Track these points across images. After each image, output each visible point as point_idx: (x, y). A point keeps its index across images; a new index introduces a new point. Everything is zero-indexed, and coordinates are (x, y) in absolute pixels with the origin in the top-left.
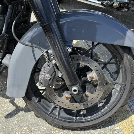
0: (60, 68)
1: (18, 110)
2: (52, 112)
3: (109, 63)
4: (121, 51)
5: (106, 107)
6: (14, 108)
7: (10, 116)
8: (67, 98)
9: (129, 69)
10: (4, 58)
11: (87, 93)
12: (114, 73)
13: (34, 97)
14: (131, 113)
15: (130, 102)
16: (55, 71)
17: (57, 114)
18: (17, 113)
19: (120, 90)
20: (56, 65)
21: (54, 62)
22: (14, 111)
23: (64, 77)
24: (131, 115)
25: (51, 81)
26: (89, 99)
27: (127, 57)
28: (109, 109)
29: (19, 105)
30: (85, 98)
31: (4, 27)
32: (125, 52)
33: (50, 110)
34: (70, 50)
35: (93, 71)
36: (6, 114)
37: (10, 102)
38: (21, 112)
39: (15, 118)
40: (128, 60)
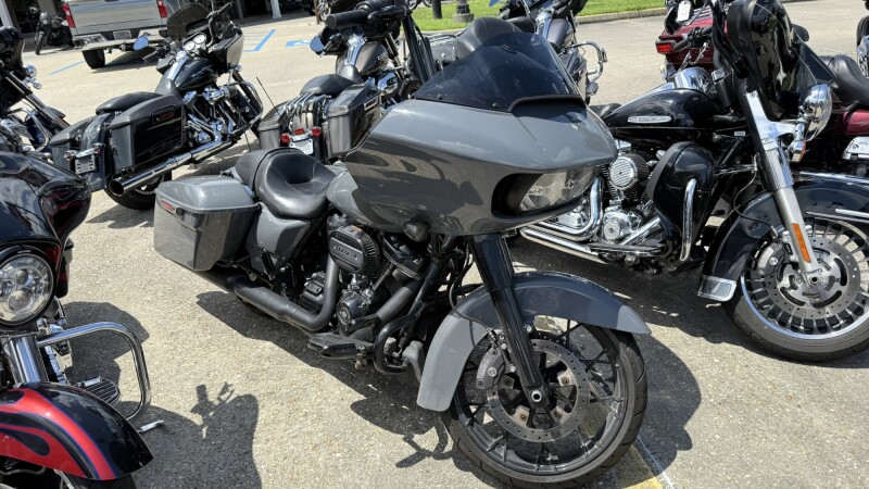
0: (513, 357)
1: (421, 454)
2: (493, 449)
3: (597, 360)
4: (613, 338)
5: (596, 446)
6: (413, 451)
7: (405, 463)
8: (523, 418)
9: (630, 371)
10: (408, 348)
11: (559, 409)
12: (609, 380)
13: (463, 415)
14: (650, 473)
15: (652, 456)
16: (504, 363)
17: (502, 454)
18: (419, 460)
19: (619, 411)
20: (506, 351)
21: (504, 346)
22: (413, 456)
23: (519, 374)
24: (650, 477)
25: (497, 380)
26: (562, 421)
27: (625, 350)
28: (600, 449)
29: (423, 446)
30: (556, 419)
31: (420, 292)
32: (620, 341)
33: (490, 445)
34: (529, 329)
35: (569, 370)
36: (398, 459)
37: (404, 439)
38: (426, 459)
39: (417, 468)
40: (628, 354)
